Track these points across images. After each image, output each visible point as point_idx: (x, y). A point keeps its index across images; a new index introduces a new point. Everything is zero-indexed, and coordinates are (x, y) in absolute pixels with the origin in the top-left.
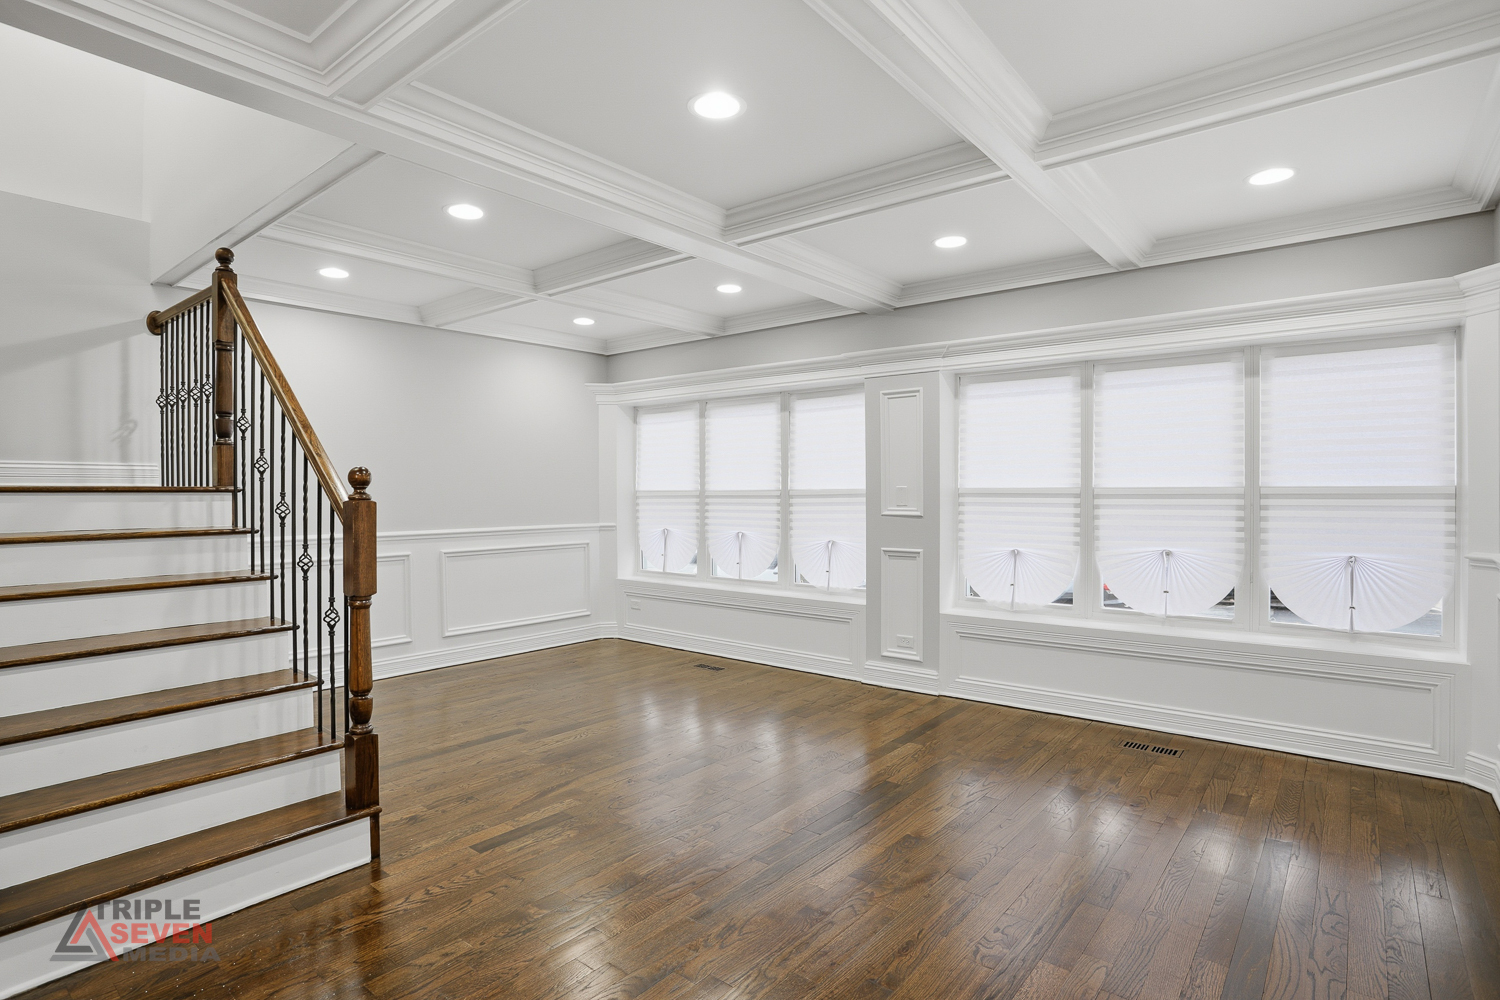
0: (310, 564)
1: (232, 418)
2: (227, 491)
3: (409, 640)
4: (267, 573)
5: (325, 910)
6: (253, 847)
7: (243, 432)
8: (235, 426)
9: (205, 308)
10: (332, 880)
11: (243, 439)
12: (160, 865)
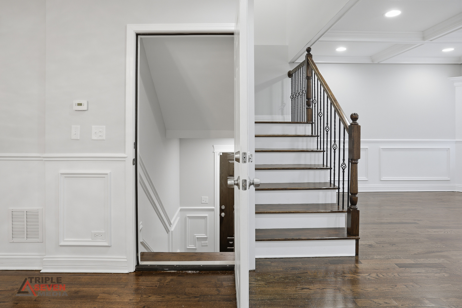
0: (336, 147)
1: (311, 100)
2: (310, 123)
3: (367, 179)
4: (322, 150)
5: (339, 267)
6: (318, 238)
7: (315, 104)
8: (312, 102)
9: (303, 67)
10: (342, 258)
11: (315, 106)
12: (292, 235)
